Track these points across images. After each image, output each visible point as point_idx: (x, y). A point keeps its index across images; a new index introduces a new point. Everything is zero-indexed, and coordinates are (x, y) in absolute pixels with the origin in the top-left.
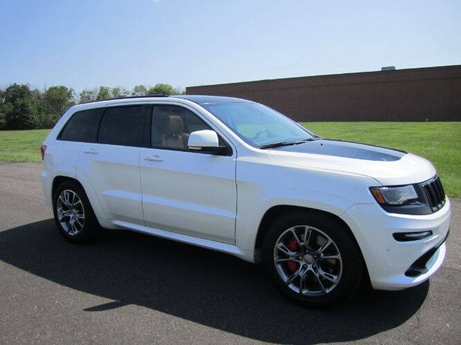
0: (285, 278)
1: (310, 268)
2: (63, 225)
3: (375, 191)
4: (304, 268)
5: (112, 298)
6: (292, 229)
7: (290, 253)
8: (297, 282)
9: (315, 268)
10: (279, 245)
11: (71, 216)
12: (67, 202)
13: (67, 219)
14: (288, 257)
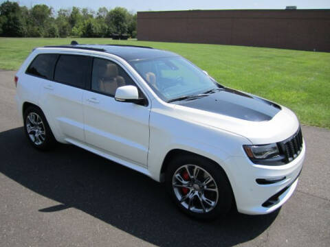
0: (179, 197)
1: (196, 193)
2: (31, 136)
3: (247, 148)
4: (193, 192)
5: (60, 202)
6: (186, 166)
7: (184, 182)
8: (187, 201)
9: (200, 194)
10: (177, 175)
11: (37, 131)
12: (33, 121)
13: (33, 133)
14: (182, 184)
